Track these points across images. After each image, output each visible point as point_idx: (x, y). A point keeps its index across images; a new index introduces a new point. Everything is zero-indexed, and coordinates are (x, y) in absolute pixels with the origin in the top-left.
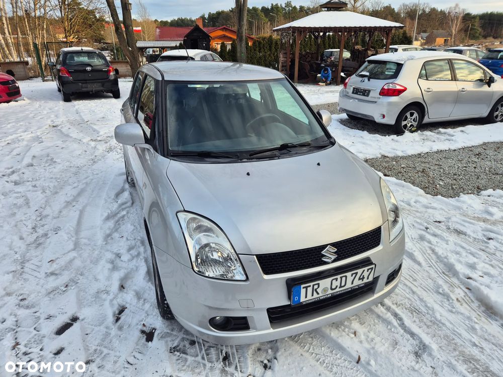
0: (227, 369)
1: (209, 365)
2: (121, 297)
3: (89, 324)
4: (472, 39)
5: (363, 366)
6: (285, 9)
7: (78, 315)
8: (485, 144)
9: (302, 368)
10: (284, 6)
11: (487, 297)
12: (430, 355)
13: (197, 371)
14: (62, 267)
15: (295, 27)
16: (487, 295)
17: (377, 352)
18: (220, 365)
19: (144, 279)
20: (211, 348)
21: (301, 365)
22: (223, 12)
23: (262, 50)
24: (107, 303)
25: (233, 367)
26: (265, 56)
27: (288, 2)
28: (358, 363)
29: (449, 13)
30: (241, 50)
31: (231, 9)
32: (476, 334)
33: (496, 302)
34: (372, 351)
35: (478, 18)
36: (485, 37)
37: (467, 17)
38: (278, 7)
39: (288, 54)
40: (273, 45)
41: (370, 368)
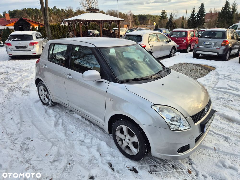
0: (178, 170)
1: (170, 172)
2: (104, 159)
3: (101, 177)
4: (136, 25)
5: (218, 151)
6: (54, 10)
7: (91, 175)
8: (175, 65)
9: (203, 159)
10: (52, 8)
11: (228, 116)
12: (230, 140)
13: (169, 176)
14: (56, 156)
15: (79, 20)
16: (228, 115)
17: (218, 144)
18: (174, 170)
19: (108, 147)
20: (165, 165)
21: (201, 158)
22: (17, 10)
23: (56, 30)
24: (100, 164)
25: (179, 169)
26: (57, 33)
27: (54, 7)
28: (215, 150)
29: (126, 14)
30: (48, 30)
31: (22, 9)
32: (234, 129)
33: (232, 117)
34: (217, 145)
35: (137, 17)
36: (141, 24)
37: (134, 16)
38: (50, 9)
39: (75, 32)
40: (61, 28)
41: (220, 150)
